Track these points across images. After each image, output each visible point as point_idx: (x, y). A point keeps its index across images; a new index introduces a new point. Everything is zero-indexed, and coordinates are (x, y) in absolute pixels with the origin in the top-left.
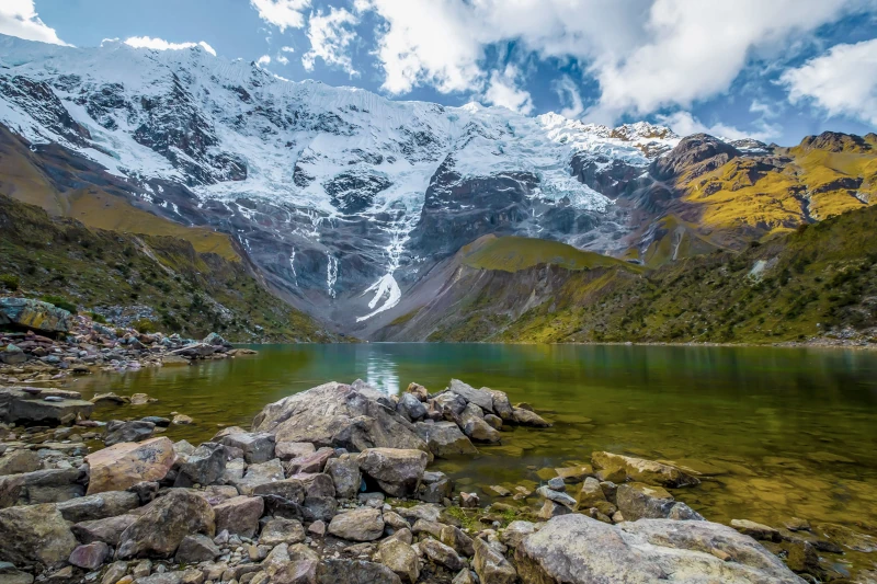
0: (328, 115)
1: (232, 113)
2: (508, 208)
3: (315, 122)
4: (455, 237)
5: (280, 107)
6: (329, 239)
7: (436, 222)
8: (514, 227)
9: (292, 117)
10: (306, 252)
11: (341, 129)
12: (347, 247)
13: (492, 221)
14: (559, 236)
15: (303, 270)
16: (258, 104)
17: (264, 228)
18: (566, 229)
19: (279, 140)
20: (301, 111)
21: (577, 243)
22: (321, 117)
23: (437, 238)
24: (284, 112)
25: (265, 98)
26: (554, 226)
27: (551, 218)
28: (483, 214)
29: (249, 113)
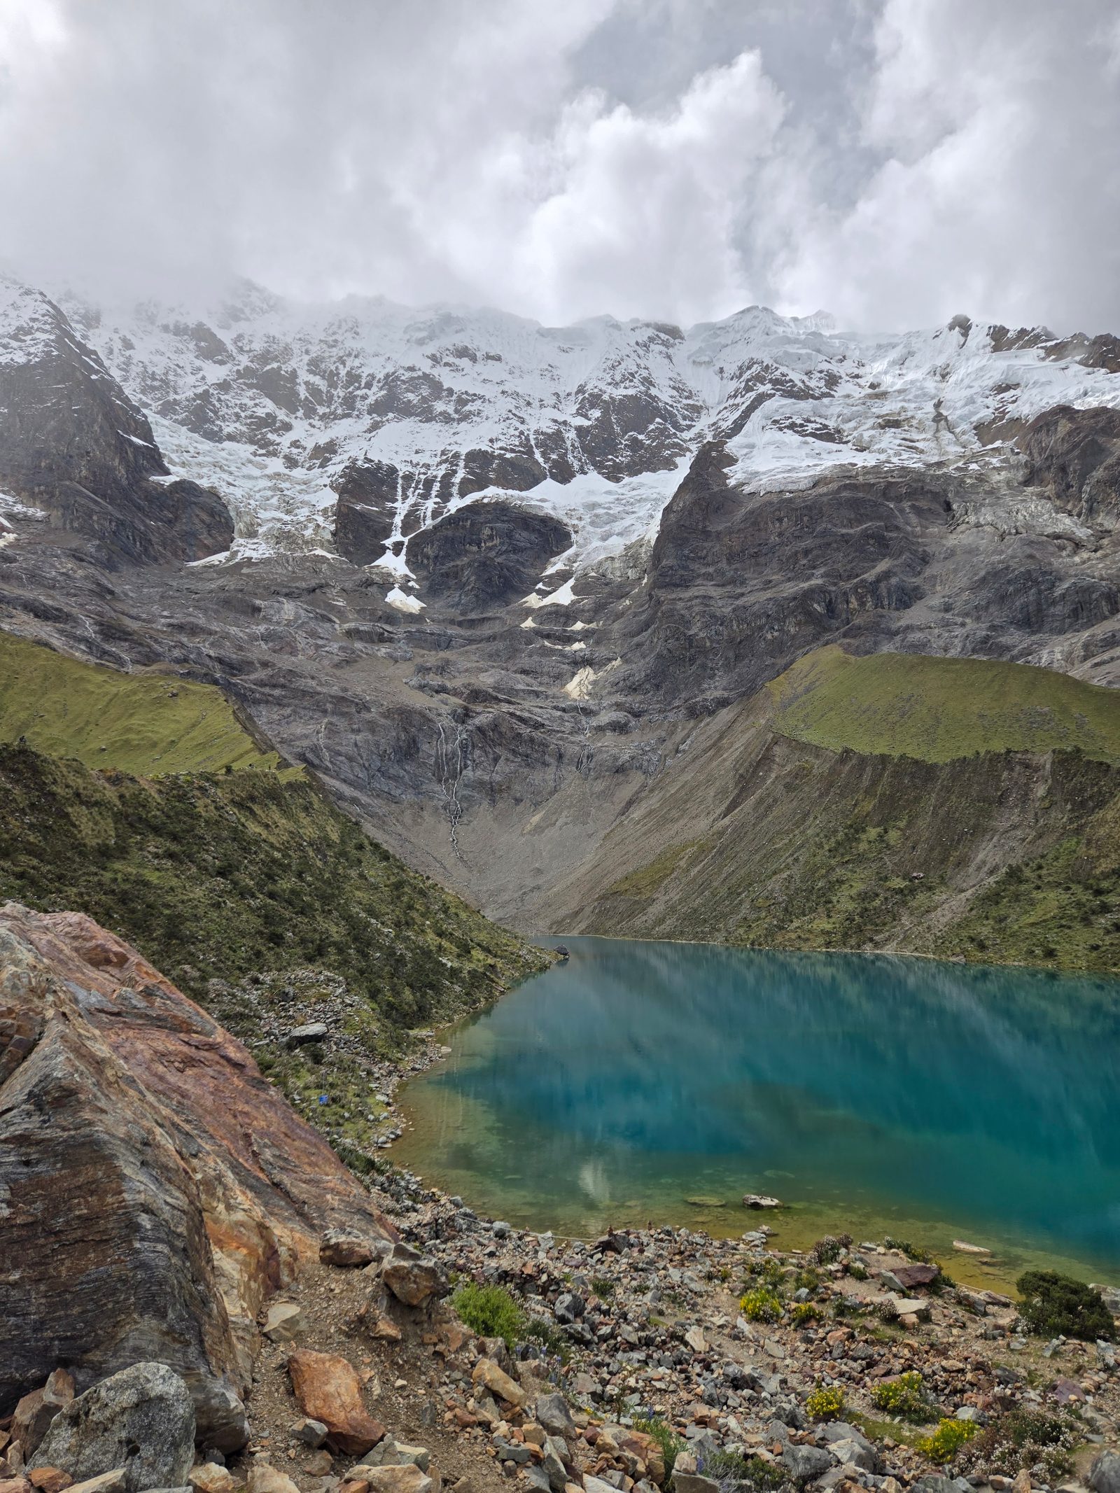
0: (408, 375)
1: (187, 388)
2: (870, 576)
3: (375, 394)
4: (738, 658)
5: (293, 364)
6: (435, 680)
7: (688, 623)
8: (894, 626)
9: (322, 384)
10: (387, 714)
11: (439, 406)
12: (477, 695)
13: (831, 608)
14: (1015, 638)
15: (382, 757)
16: (244, 361)
17: (285, 662)
18: (1031, 621)
19: (295, 444)
20: (343, 372)
21: (1069, 658)
22: (390, 381)
23: (692, 660)
24: (304, 376)
25: (258, 346)
26: (998, 615)
27: (985, 594)
28: (808, 595)
29: (224, 386)
